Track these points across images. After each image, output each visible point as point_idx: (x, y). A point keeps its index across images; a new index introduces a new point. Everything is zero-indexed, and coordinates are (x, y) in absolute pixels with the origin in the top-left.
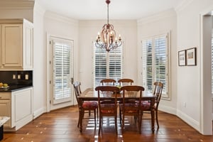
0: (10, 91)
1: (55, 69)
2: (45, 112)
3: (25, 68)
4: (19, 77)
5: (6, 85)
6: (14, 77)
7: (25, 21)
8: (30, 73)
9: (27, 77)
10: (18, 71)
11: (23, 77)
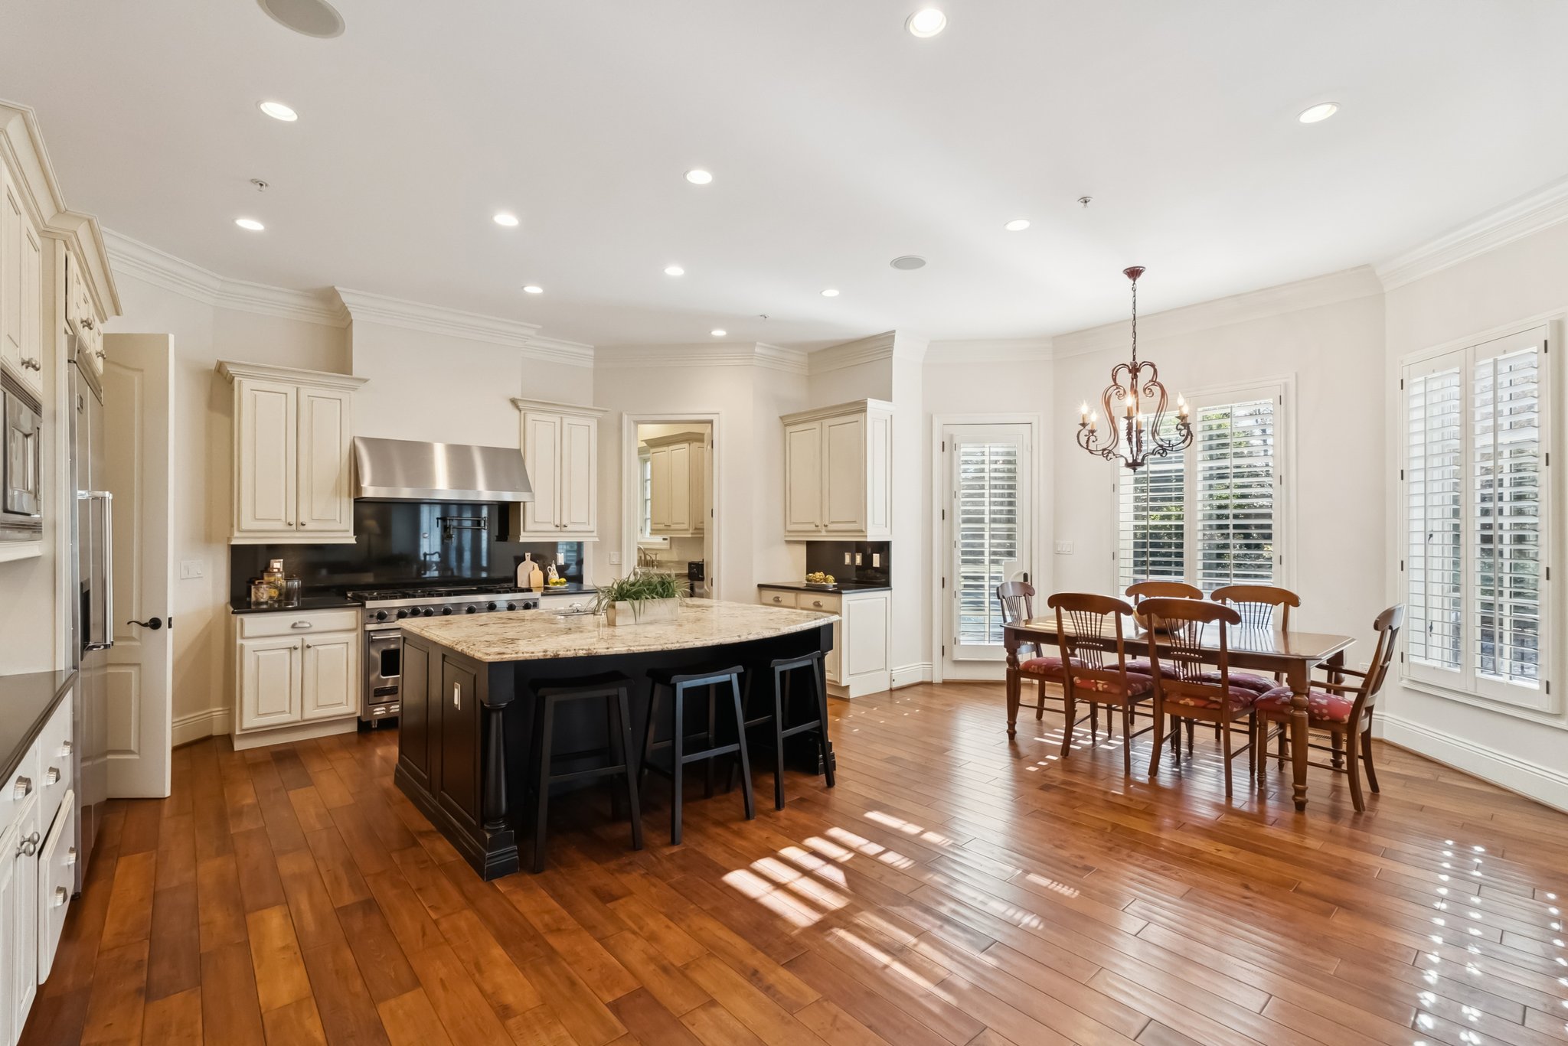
0: (838, 592)
1: (958, 536)
2: (927, 679)
3: (873, 535)
4: (859, 559)
5: (831, 578)
6: (848, 560)
7: (872, 403)
8: (883, 548)
9: (876, 561)
10: (858, 543)
11: (868, 560)
